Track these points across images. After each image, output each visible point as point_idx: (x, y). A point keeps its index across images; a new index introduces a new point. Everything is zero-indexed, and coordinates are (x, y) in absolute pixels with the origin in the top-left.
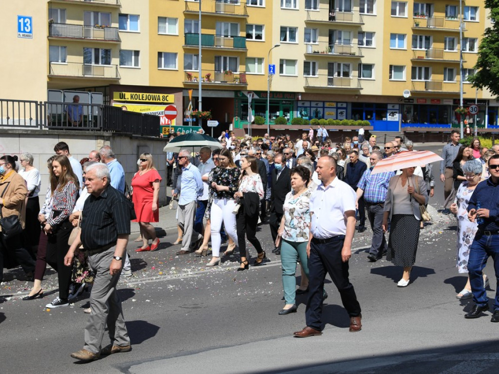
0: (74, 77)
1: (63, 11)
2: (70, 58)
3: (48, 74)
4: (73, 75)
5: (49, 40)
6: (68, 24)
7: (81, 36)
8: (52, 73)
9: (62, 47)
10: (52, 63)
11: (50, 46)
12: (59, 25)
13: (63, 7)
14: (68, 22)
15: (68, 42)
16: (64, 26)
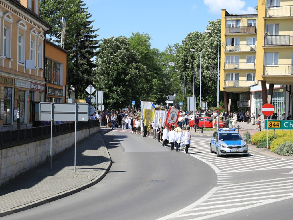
0: (282, 76)
1: (277, 25)
2: (281, 61)
3: (263, 75)
4: (281, 75)
5: (264, 48)
6: (279, 35)
7: (288, 44)
8: (266, 74)
9: (275, 53)
10: (267, 66)
11: (265, 53)
12: (274, 37)
13: (277, 22)
14: (281, 33)
15: (279, 49)
16: (277, 37)
